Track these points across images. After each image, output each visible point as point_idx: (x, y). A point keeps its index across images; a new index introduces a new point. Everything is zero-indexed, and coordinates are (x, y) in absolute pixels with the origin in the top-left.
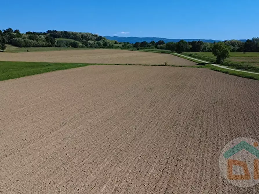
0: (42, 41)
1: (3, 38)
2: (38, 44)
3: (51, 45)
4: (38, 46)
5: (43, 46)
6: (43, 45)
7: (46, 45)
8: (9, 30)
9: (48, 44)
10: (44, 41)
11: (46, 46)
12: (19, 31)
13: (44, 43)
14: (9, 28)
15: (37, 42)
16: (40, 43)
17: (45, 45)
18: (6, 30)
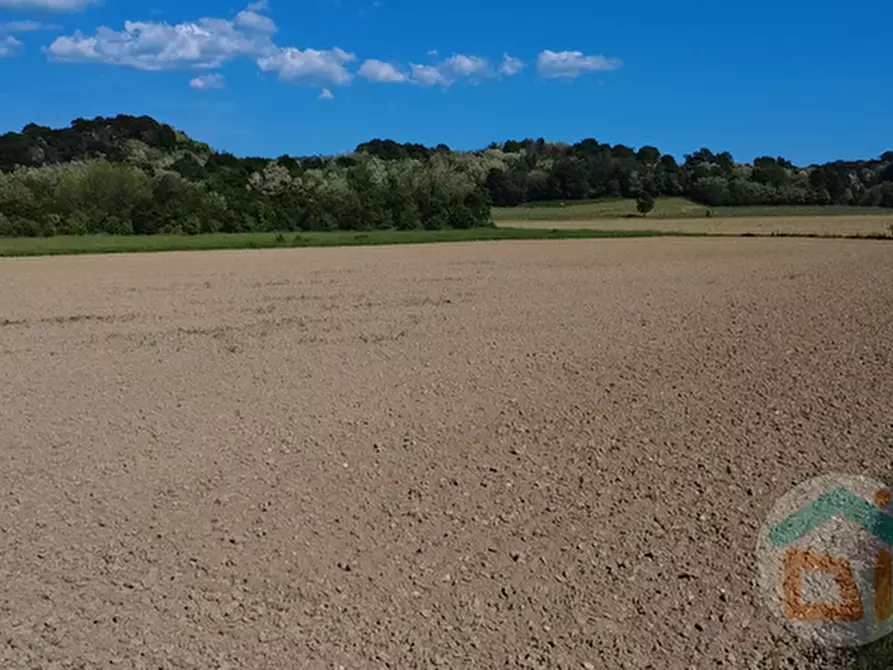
0: (798, 186)
1: (669, 180)
2: (779, 196)
3: (829, 197)
4: (777, 203)
5: (795, 202)
6: (797, 197)
7: (807, 199)
8: (700, 154)
9: (815, 194)
10: (802, 186)
11: (808, 202)
12: (731, 157)
13: (803, 192)
14: (703, 150)
15: (775, 189)
16: (789, 190)
17: (803, 200)
18: (693, 156)
